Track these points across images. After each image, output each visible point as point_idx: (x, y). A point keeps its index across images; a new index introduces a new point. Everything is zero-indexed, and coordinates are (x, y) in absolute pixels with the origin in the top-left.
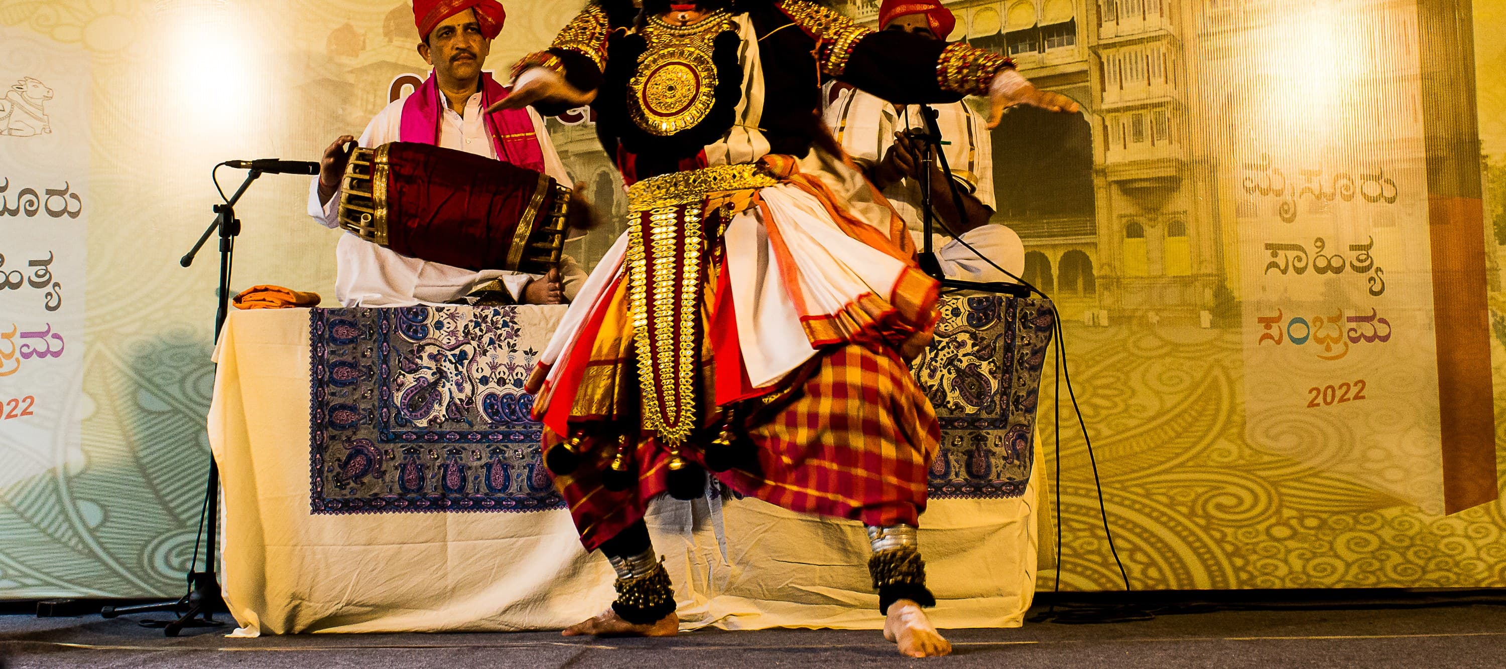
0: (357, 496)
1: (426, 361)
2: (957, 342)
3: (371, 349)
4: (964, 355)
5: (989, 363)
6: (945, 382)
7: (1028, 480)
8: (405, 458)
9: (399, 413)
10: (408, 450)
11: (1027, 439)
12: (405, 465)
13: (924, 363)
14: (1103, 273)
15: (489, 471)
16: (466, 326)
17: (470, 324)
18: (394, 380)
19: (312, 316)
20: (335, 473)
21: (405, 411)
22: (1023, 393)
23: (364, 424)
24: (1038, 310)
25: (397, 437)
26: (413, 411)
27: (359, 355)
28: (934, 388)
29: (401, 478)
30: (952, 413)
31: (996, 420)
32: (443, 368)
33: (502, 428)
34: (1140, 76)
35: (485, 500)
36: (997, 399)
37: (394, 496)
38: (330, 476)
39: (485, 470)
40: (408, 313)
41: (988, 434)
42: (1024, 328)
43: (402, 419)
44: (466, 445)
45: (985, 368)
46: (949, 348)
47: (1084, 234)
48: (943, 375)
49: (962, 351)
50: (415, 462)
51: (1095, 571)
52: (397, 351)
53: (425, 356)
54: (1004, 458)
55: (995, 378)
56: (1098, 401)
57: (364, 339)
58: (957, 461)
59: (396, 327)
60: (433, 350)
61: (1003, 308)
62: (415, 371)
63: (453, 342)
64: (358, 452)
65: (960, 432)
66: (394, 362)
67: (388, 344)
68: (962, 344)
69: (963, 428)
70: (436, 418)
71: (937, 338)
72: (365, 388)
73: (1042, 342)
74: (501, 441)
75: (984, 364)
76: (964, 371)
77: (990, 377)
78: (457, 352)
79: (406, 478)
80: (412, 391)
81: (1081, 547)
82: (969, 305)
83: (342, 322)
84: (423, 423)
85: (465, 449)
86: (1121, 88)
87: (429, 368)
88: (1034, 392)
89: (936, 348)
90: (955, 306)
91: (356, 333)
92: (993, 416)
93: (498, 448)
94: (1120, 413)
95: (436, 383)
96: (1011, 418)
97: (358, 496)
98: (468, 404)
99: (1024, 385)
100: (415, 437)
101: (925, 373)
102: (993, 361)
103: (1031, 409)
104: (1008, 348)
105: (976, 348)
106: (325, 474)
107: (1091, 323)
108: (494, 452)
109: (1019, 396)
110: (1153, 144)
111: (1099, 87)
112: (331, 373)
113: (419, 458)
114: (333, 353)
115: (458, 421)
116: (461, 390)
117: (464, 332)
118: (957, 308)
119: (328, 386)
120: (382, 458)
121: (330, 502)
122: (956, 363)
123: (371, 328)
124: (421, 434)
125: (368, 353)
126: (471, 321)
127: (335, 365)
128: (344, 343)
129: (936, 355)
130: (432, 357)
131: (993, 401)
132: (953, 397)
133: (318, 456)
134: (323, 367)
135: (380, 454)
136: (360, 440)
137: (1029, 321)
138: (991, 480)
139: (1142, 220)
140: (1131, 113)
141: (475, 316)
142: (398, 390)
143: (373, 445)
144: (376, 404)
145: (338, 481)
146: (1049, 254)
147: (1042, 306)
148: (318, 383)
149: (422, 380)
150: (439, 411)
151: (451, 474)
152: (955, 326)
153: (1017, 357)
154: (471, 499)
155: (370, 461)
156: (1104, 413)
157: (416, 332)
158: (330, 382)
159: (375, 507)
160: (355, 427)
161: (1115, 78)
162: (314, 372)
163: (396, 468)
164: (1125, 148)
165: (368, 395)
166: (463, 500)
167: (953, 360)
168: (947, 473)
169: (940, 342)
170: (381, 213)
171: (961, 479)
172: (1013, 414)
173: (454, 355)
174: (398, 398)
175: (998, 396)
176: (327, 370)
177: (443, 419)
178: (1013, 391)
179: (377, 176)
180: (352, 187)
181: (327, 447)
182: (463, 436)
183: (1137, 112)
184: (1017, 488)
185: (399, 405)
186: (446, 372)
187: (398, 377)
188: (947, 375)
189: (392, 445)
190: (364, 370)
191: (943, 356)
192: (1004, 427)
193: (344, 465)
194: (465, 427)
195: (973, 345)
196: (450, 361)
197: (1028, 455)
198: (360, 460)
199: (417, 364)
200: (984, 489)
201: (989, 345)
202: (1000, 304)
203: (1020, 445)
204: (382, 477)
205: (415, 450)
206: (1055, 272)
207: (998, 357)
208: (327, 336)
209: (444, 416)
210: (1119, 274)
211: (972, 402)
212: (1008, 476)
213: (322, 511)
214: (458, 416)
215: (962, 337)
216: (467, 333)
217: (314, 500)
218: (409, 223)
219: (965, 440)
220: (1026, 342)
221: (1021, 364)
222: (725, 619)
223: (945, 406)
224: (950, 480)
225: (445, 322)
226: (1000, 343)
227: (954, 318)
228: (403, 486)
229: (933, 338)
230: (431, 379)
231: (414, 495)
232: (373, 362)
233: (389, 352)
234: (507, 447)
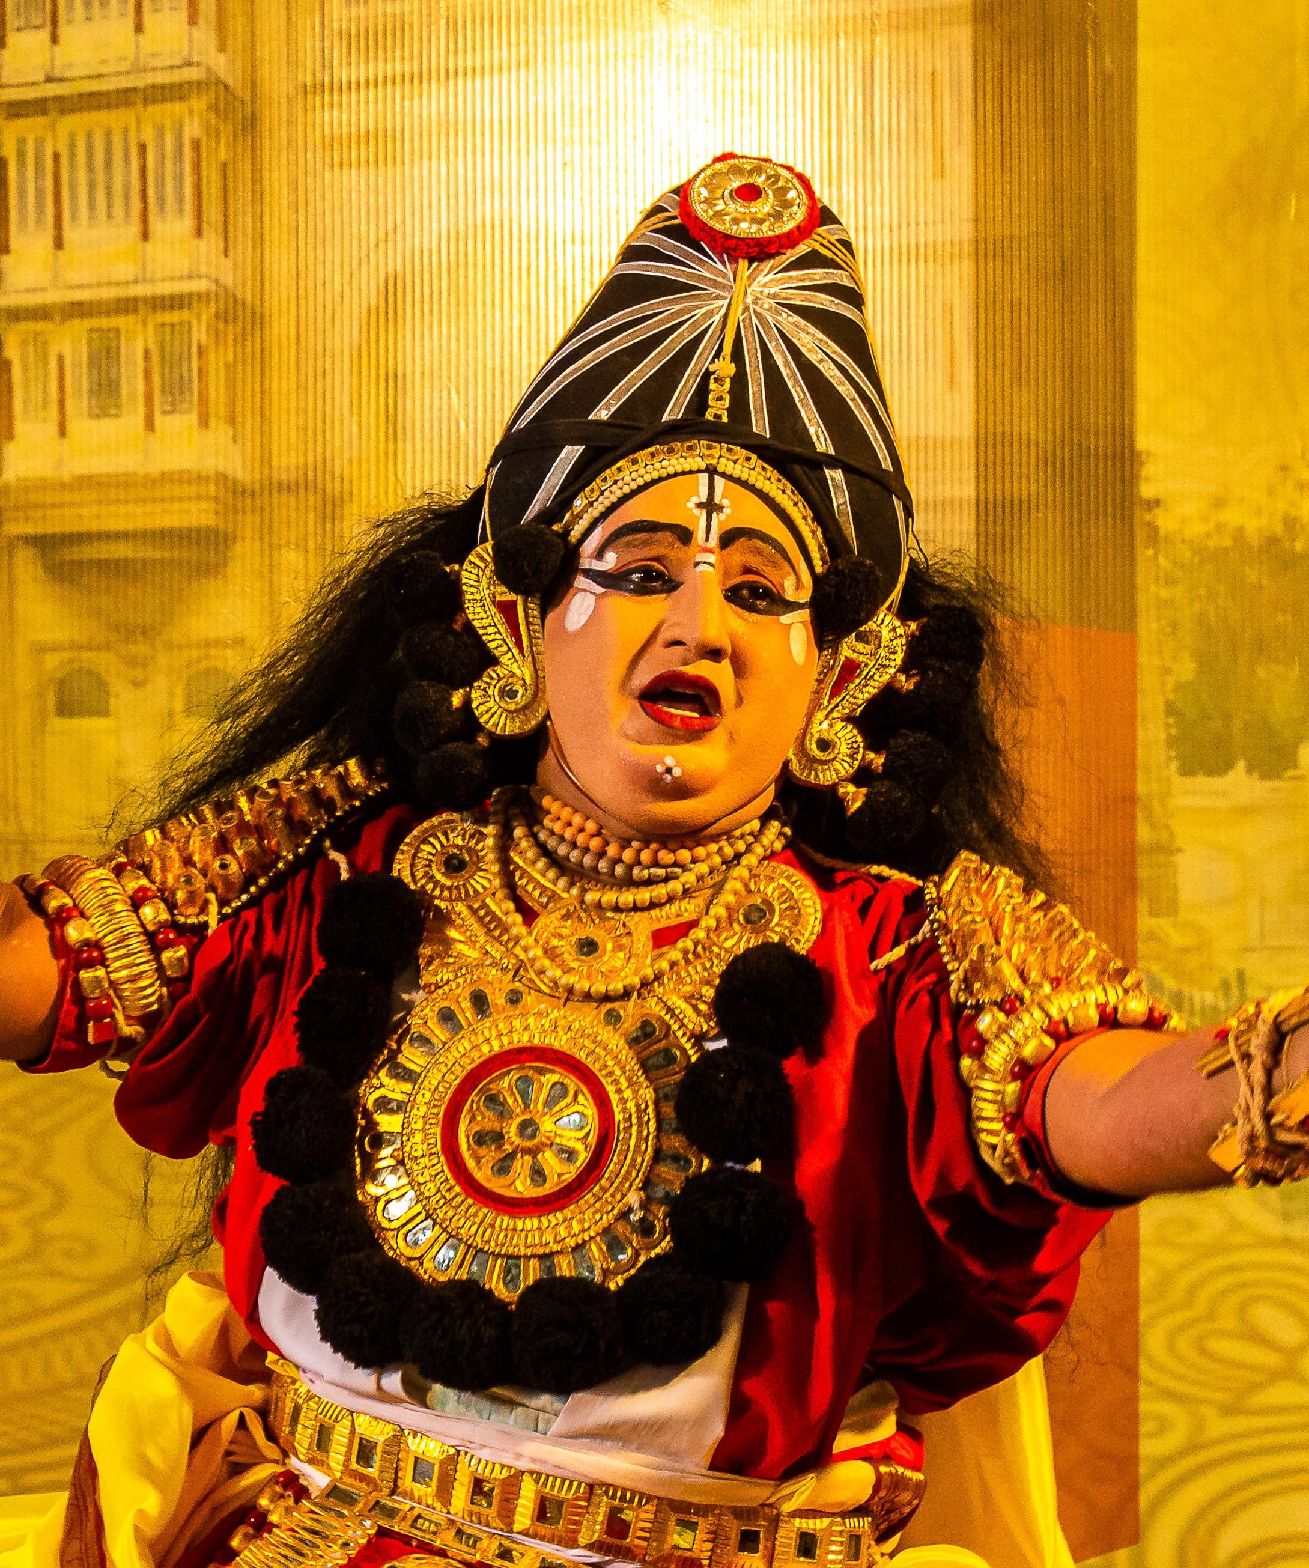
34: (118, 210)
86: (59, 243)
94: (16, 1261)
110: (150, 425)
139: (106, 663)
140: (88, 323)
161: (40, 210)
164: (63, 432)
183: (103, 323)
210: (28, 825)
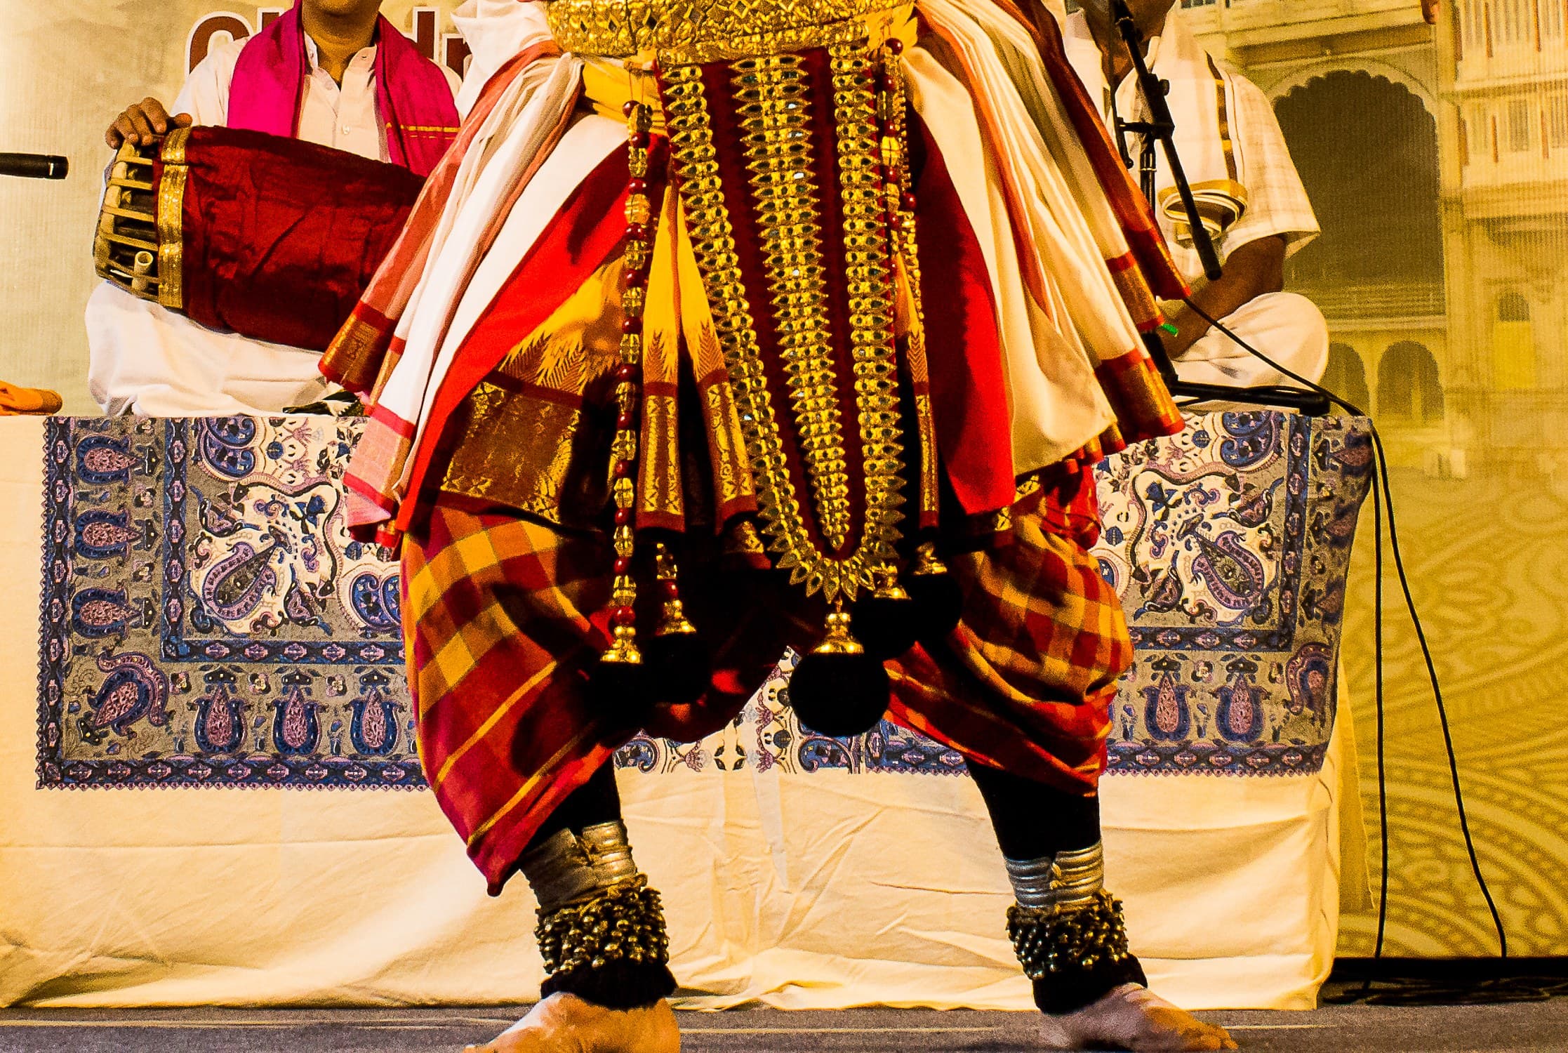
0: (118, 757)
1: (250, 515)
2: (1203, 492)
3: (153, 492)
4: (1215, 516)
5: (1260, 531)
6: (1179, 563)
7: (1326, 745)
8: (209, 690)
9: (200, 607)
10: (215, 675)
11: (1327, 670)
12: (207, 702)
13: (1143, 530)
14: (1457, 383)
15: (358, 714)
16: (324, 453)
17: (330, 449)
18: (191, 549)
19: (49, 431)
20: (81, 714)
21: (212, 604)
22: (1320, 586)
23: (136, 626)
24: (1348, 437)
25: (196, 652)
26: (226, 604)
27: (130, 502)
28: (1161, 576)
29: (201, 726)
30: (1192, 621)
31: (1272, 634)
32: (280, 527)
33: (385, 638)
34: (1523, 34)
35: (349, 767)
36: (1274, 595)
37: (187, 758)
38: (73, 718)
39: (351, 713)
40: (221, 428)
41: (1258, 659)
42: (1323, 467)
43: (204, 617)
44: (318, 668)
45: (1252, 539)
46: (1188, 502)
47: (1423, 314)
48: (1177, 552)
49: (1210, 509)
50: (225, 697)
51: (1442, 921)
52: (199, 495)
53: (248, 504)
54: (1287, 704)
55: (1270, 557)
56: (1447, 612)
57: (139, 473)
58: (1202, 708)
59: (198, 453)
60: (264, 494)
61: (1285, 433)
62: (231, 532)
63: (299, 480)
64: (124, 676)
65: (1208, 655)
66: (192, 517)
67: (183, 483)
68: (1211, 497)
69: (1212, 648)
70: (266, 617)
71: (1166, 485)
72: (138, 561)
73: (1353, 494)
74: (382, 660)
75: (1251, 533)
76: (1214, 546)
77: (1261, 556)
78: (306, 498)
79: (209, 726)
80: (224, 569)
81: (1418, 875)
82: (1225, 426)
83: (101, 442)
84: (241, 626)
85: (315, 674)
86: (1490, 54)
87: (256, 528)
88: (1337, 586)
89: (1165, 503)
90: (1198, 428)
91: (125, 462)
92: (1266, 626)
93: (375, 673)
94: (1486, 635)
95: (267, 554)
96: (1299, 631)
97: (123, 756)
98: (324, 592)
99: (1322, 571)
100: (226, 651)
101: (1144, 548)
102: (1267, 528)
103: (1333, 617)
104: (1294, 505)
105: (1236, 504)
106: (65, 715)
107: (1436, 472)
108: (369, 681)
109: (1313, 592)
110: (1546, 154)
111: (1449, 52)
112: (80, 534)
113: (234, 690)
114: (84, 497)
115: (306, 624)
116: (311, 568)
117: (319, 463)
118: (1204, 432)
119: (73, 557)
120: (167, 688)
121: (72, 766)
122: (1199, 529)
123: (152, 454)
124: (237, 648)
125: (146, 499)
126: (334, 444)
127: (87, 518)
128: (103, 479)
129: (1165, 516)
130: (263, 507)
131: (1266, 600)
132: (1195, 591)
133: (52, 683)
134: (65, 523)
135: (164, 680)
136: (129, 656)
137: (1332, 456)
138: (1262, 743)
139: (1526, 290)
140: (1507, 98)
141: (340, 433)
142: (198, 566)
143: (151, 664)
144: (159, 591)
145: (86, 728)
146: (1361, 348)
147: (1354, 430)
148: (55, 551)
149: (242, 547)
150: (272, 604)
151: (292, 720)
152: (1199, 464)
153: (1309, 521)
154: (324, 766)
155: (145, 694)
156: (1458, 634)
157: (233, 461)
158: (77, 549)
159: (153, 776)
160: (118, 631)
161: (1479, 37)
162: (50, 531)
163: (192, 707)
164: (1496, 160)
165: (145, 573)
166: (310, 766)
167: (1194, 525)
168: (1181, 731)
169: (1171, 492)
170: (171, 251)
171: (1206, 742)
172: (1302, 623)
173: (300, 505)
174: (198, 580)
175: (1277, 590)
176: (72, 527)
177: (280, 619)
178: (1302, 584)
179: (165, 184)
180: (122, 204)
181: (69, 667)
182: (314, 651)
183: (1518, 97)
184: (1310, 759)
185: (200, 593)
186: (285, 535)
187: (199, 542)
188: (1183, 552)
189: (186, 666)
190: (139, 528)
191: (1177, 517)
192: (1287, 648)
193: (99, 700)
194: (314, 634)
195: (1232, 498)
196: (293, 514)
197: (1328, 699)
198: (127, 692)
199: (233, 521)
200: (1249, 759)
201: (1259, 498)
202: (1280, 425)
203: (1315, 679)
204: (166, 722)
205: (228, 675)
206: (1372, 380)
207: (1277, 520)
208: (73, 467)
209: (280, 614)
210: (1485, 383)
211: (1228, 600)
212: (1293, 737)
213: (57, 783)
214: (306, 614)
215: (1209, 484)
216: (324, 465)
217: (42, 764)
218: (221, 271)
219: (1216, 668)
220: (1325, 493)
221: (1316, 534)
222: (780, 990)
223: (1181, 608)
224: (1189, 742)
225: (286, 445)
226: (1280, 495)
227: (1197, 449)
228: (203, 741)
229: (1160, 486)
230: (259, 547)
231: (222, 757)
232: (155, 515)
233: (184, 496)
234: (391, 671)
